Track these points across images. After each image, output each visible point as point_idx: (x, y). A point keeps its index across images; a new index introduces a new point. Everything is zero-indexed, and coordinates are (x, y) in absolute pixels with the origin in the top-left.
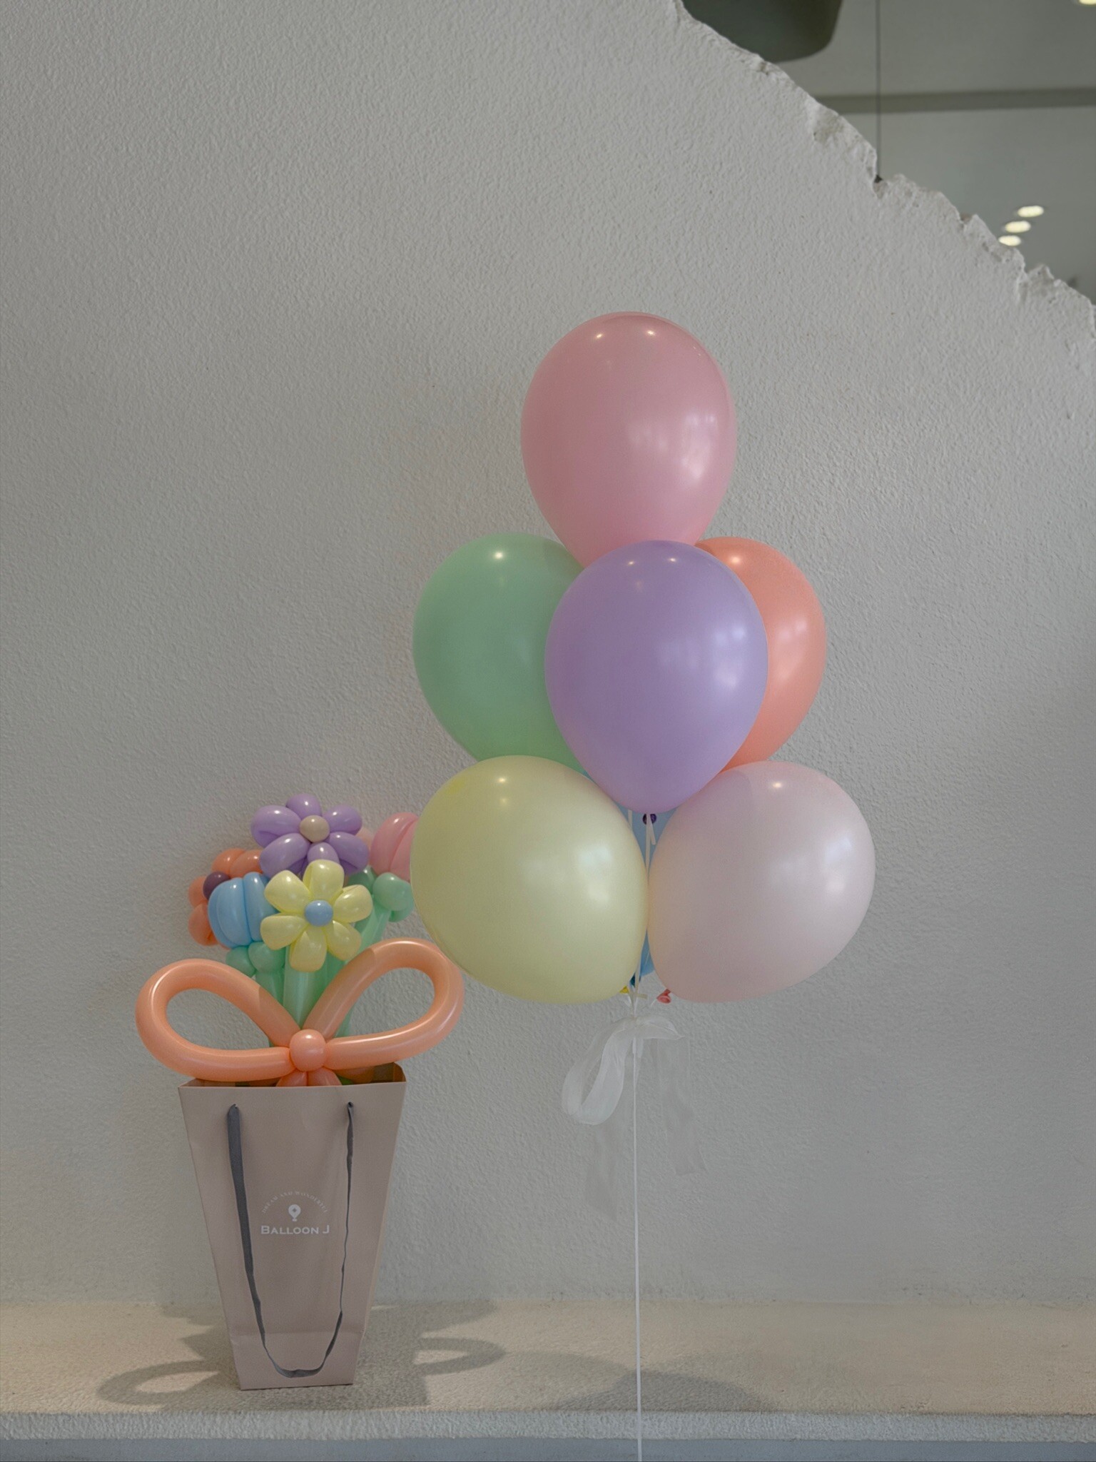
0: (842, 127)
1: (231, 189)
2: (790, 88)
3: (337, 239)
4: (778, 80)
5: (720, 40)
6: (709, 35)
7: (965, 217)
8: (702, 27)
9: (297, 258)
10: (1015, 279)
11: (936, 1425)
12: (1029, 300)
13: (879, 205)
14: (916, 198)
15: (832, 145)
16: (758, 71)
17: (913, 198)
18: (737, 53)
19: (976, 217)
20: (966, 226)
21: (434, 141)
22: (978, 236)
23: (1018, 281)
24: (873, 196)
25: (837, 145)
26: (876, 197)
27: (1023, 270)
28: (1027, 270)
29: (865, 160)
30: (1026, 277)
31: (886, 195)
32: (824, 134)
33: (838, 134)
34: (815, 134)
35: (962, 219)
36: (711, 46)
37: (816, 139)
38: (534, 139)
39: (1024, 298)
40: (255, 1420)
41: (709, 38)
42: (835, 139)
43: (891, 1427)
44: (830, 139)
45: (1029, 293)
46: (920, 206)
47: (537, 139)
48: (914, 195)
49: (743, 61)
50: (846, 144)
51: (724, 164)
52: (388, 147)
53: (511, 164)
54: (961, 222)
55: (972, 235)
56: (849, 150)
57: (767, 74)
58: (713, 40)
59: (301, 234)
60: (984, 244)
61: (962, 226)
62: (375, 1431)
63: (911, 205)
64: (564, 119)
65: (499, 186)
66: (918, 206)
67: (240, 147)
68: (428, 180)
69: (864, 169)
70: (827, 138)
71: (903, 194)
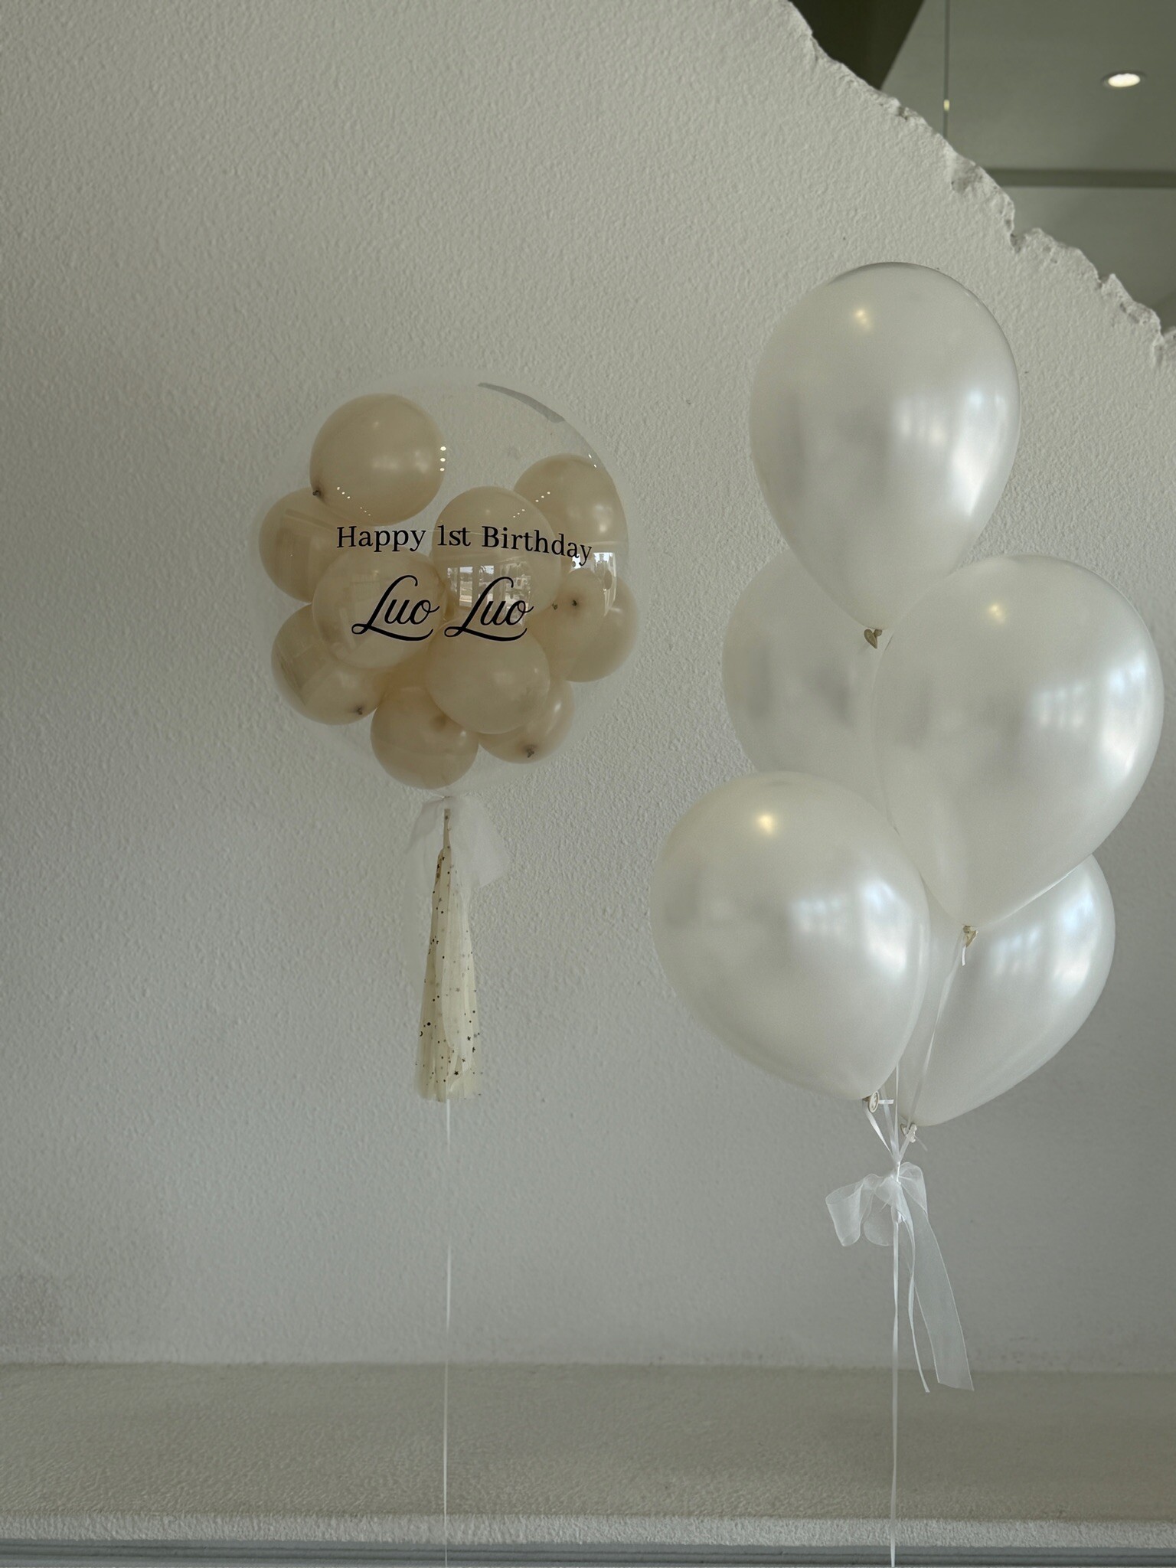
0: (981, 177)
1: (345, 217)
2: (929, 134)
3: (455, 276)
4: (917, 125)
5: (858, 82)
6: (848, 75)
7: (1103, 276)
8: (840, 68)
9: (412, 293)
10: (1151, 341)
11: (1080, 1532)
12: (1164, 363)
13: (1017, 259)
14: (1055, 253)
15: (970, 196)
16: (897, 115)
17: (1051, 254)
18: (875, 96)
19: (1113, 276)
20: (1104, 285)
21: (558, 176)
22: (1116, 295)
23: (1154, 343)
24: (1011, 249)
25: (975, 195)
26: (1013, 252)
27: (1159, 333)
28: (1164, 331)
29: (1004, 213)
30: (1162, 340)
31: (1024, 250)
32: (963, 184)
33: (977, 185)
34: (953, 183)
35: (1100, 278)
36: (850, 87)
37: (953, 189)
38: (663, 177)
39: (1160, 360)
40: (372, 1523)
41: (847, 79)
42: (974, 189)
43: (1034, 1533)
44: (969, 189)
45: (1165, 357)
46: (1059, 262)
47: (666, 177)
48: (1053, 250)
49: (882, 105)
50: (985, 195)
51: (859, 211)
52: (510, 179)
53: (638, 202)
54: (1099, 281)
55: (1110, 295)
56: (988, 200)
57: (906, 118)
58: (852, 81)
59: (417, 269)
60: (1122, 305)
61: (1100, 286)
62: (499, 1536)
63: (1049, 261)
64: (694, 157)
65: (625, 225)
66: (1056, 262)
67: (355, 174)
68: (551, 215)
69: (1002, 223)
70: (965, 188)
71: (1041, 250)
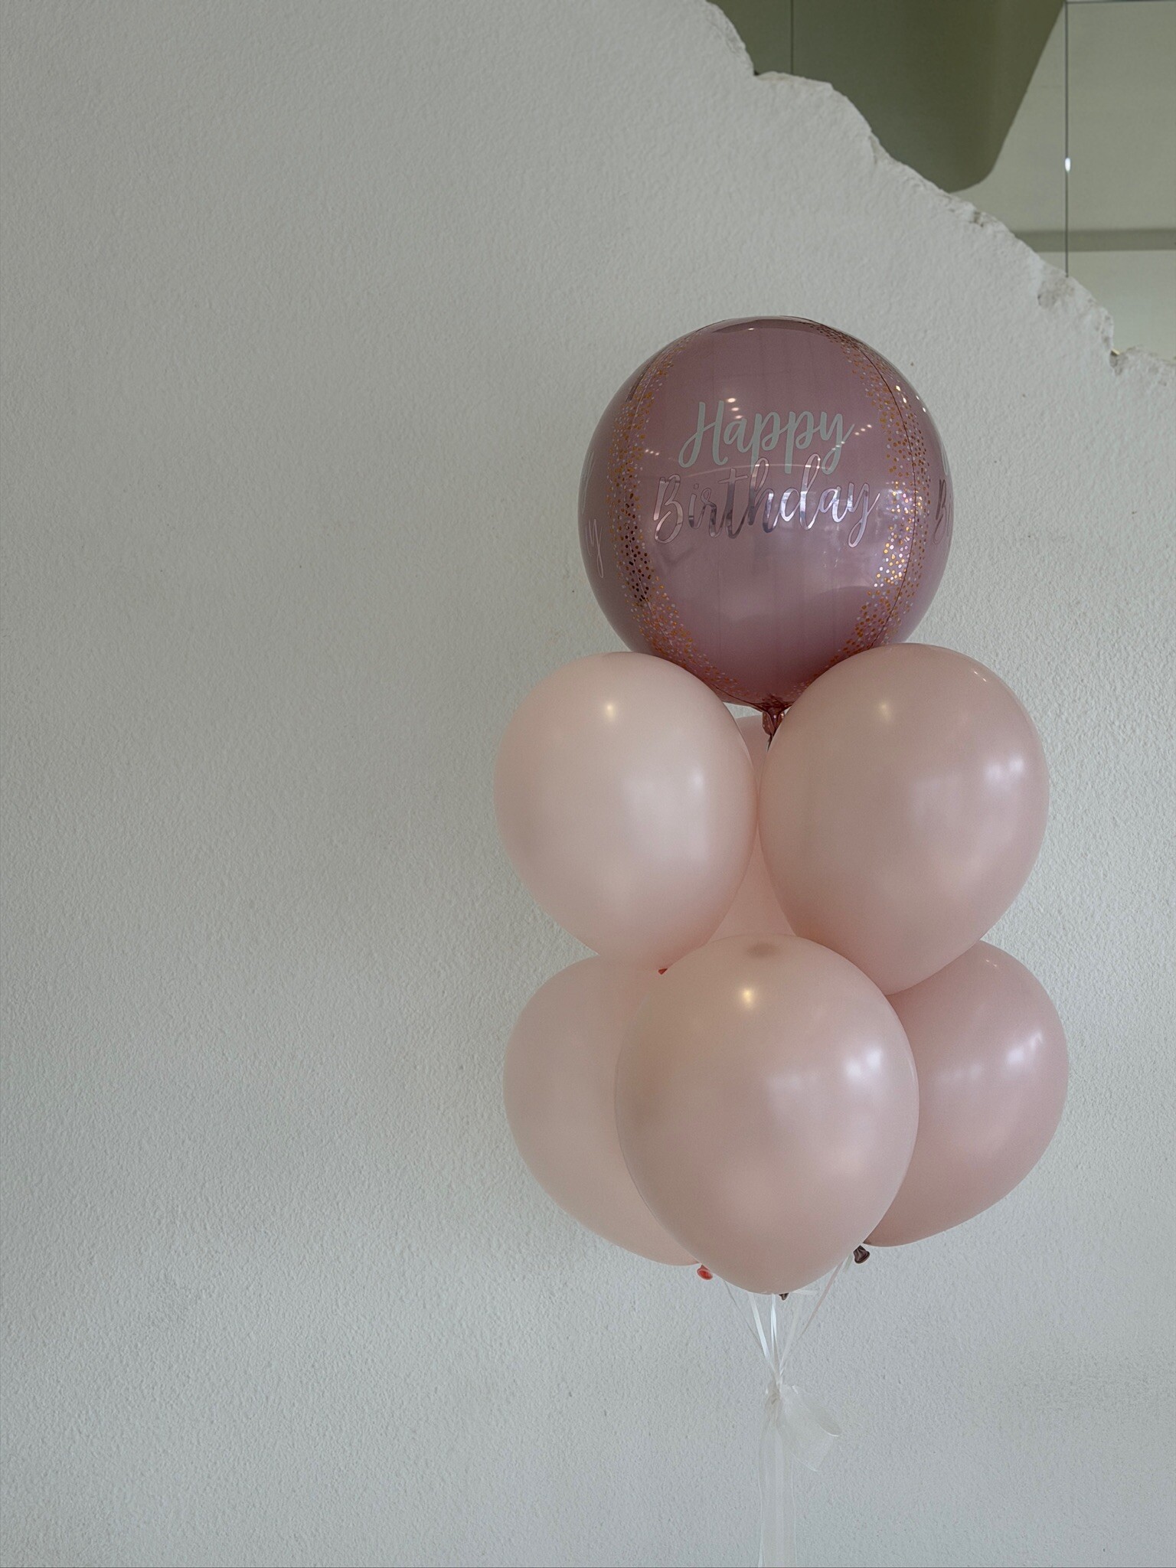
0: (1073, 289)
2: (1009, 243)
4: (995, 232)
5: (925, 185)
6: (912, 179)
8: (903, 170)
13: (1117, 382)
14: (1163, 375)
15: (1060, 311)
16: (970, 222)
17: (1159, 376)
18: (945, 201)
21: (579, 301)
24: (1111, 371)
25: (1066, 311)
26: (1113, 374)
29: (1101, 329)
31: (1126, 371)
32: (1049, 298)
33: (1067, 298)
34: (1039, 297)
36: (915, 192)
37: (1040, 304)
41: (912, 183)
42: (1064, 303)
44: (1058, 303)
48: (1161, 370)
49: (954, 211)
50: (1078, 310)
51: (929, 331)
56: (1081, 316)
57: (982, 225)
58: (916, 185)
63: (1156, 383)
64: (735, 277)
66: (1165, 385)
67: (345, 305)
68: (570, 346)
69: (1100, 340)
70: (1054, 303)
71: (1147, 370)
